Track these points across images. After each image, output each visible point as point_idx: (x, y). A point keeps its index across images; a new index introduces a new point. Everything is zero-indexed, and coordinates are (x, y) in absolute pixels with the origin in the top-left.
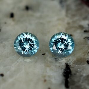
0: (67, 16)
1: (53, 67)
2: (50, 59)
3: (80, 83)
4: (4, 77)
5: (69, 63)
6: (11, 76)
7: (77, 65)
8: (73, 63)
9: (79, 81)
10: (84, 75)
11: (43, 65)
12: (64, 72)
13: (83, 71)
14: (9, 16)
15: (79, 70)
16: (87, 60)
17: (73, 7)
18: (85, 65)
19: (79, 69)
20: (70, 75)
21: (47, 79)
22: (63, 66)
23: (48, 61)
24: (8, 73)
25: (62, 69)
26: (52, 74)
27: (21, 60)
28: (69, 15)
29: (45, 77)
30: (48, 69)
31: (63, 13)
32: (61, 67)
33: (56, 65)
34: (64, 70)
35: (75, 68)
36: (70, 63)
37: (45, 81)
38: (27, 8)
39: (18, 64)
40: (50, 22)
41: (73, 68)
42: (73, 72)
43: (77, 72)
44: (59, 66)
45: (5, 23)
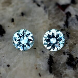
0: (49, 19)
1: (41, 58)
2: (39, 52)
3: (59, 69)
4: (10, 67)
5: (51, 54)
6: (15, 66)
7: (57, 56)
8: (54, 54)
9: (59, 67)
10: (62, 63)
11: (35, 57)
12: (49, 61)
13: (61, 60)
14: (11, 21)
15: (58, 59)
16: (63, 51)
17: (53, 12)
18: (62, 55)
19: (58, 58)
20: (52, 63)
22: (47, 57)
23: (38, 54)
24: (12, 64)
25: (47, 59)
26: (41, 64)
27: (20, 54)
28: (51, 18)
29: (36, 65)
30: (38, 59)
31: (47, 16)
32: (46, 57)
33: (43, 57)
34: (48, 60)
35: (56, 58)
36: (52, 54)
37: (37, 68)
38: (23, 14)
39: (18, 57)
40: (38, 24)
41: (54, 58)
42: (54, 61)
43: (57, 60)
44: (45, 57)
45: (9, 27)
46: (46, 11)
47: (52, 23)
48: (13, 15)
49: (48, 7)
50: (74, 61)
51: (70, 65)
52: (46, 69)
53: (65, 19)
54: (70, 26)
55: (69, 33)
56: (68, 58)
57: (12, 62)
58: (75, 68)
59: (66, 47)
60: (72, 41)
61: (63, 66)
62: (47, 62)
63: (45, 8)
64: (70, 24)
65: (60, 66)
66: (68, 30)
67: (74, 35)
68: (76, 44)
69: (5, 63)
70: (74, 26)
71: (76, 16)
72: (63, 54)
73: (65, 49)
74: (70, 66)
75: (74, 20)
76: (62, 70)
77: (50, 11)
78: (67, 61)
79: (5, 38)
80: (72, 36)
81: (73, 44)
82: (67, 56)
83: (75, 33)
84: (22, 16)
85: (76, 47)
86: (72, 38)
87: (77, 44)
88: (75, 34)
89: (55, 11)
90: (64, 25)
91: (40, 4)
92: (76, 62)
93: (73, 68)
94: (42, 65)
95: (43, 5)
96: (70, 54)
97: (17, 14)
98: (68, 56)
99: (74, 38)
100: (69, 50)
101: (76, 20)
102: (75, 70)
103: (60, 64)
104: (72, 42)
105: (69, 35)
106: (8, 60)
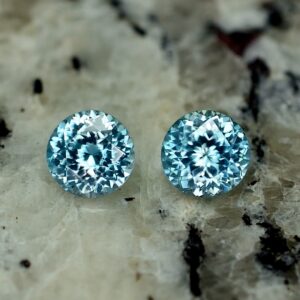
0: (182, 84)
1: (157, 236)
2: (146, 214)
3: (229, 280)
4: (30, 270)
5: (196, 223)
6: (50, 266)
7: (218, 229)
8: (208, 224)
9: (226, 275)
10: (239, 256)
11: (129, 231)
12: (186, 250)
13: (233, 246)
14: (31, 88)
15: (223, 242)
16: (244, 212)
17: (197, 56)
18: (238, 228)
19: (224, 238)
20: (201, 259)
21: (143, 270)
22: (180, 232)
23: (142, 218)
24: (41, 256)
25: (179, 241)
26: (154, 258)
27: (71, 219)
28: (189, 82)
29: (137, 265)
30: (143, 242)
31: (173, 74)
32: (176, 235)
33: (164, 231)
34: (185, 243)
35: (213, 237)
36: (200, 223)
37: (138, 276)
38: (76, 64)
39: (64, 230)
40: (139, 103)
41: (208, 236)
42: (209, 249)
43: (219, 247)
44: (173, 233)
45: (23, 110)
46: (170, 55)
47: (193, 99)
48: (39, 66)
49: (177, 39)
50: (287, 249)
51: (270, 267)
52: (177, 280)
53: (245, 85)
54: (265, 116)
55: (264, 143)
56: (261, 238)
57: (42, 250)
58: (290, 280)
59: (254, 194)
60: (277, 173)
61: (243, 270)
62: (178, 254)
63: (165, 42)
64: (267, 107)
65: (233, 267)
66: (258, 131)
67: (285, 150)
68: (290, 185)
69: (10, 252)
70: (282, 114)
71: (290, 74)
72: (242, 222)
73: (250, 204)
74: (269, 269)
75: (282, 91)
76: (239, 284)
77: (183, 54)
78: (259, 251)
79: (9, 156)
80: (276, 154)
81: (280, 183)
82: (257, 232)
83: (285, 140)
84: (73, 72)
85: (291, 197)
86: (275, 162)
87: (295, 186)
88: (289, 146)
89: (206, 53)
90: (244, 110)
91: (143, 24)
92: (293, 256)
93: (283, 279)
94: (162, 266)
95: (155, 31)
96: (270, 222)
97: (54, 63)
98: (262, 232)
99: (285, 163)
100: (265, 208)
101: (289, 92)
102: (291, 286)
103: (233, 263)
104: (275, 179)
105: (263, 148)
106: (23, 243)
